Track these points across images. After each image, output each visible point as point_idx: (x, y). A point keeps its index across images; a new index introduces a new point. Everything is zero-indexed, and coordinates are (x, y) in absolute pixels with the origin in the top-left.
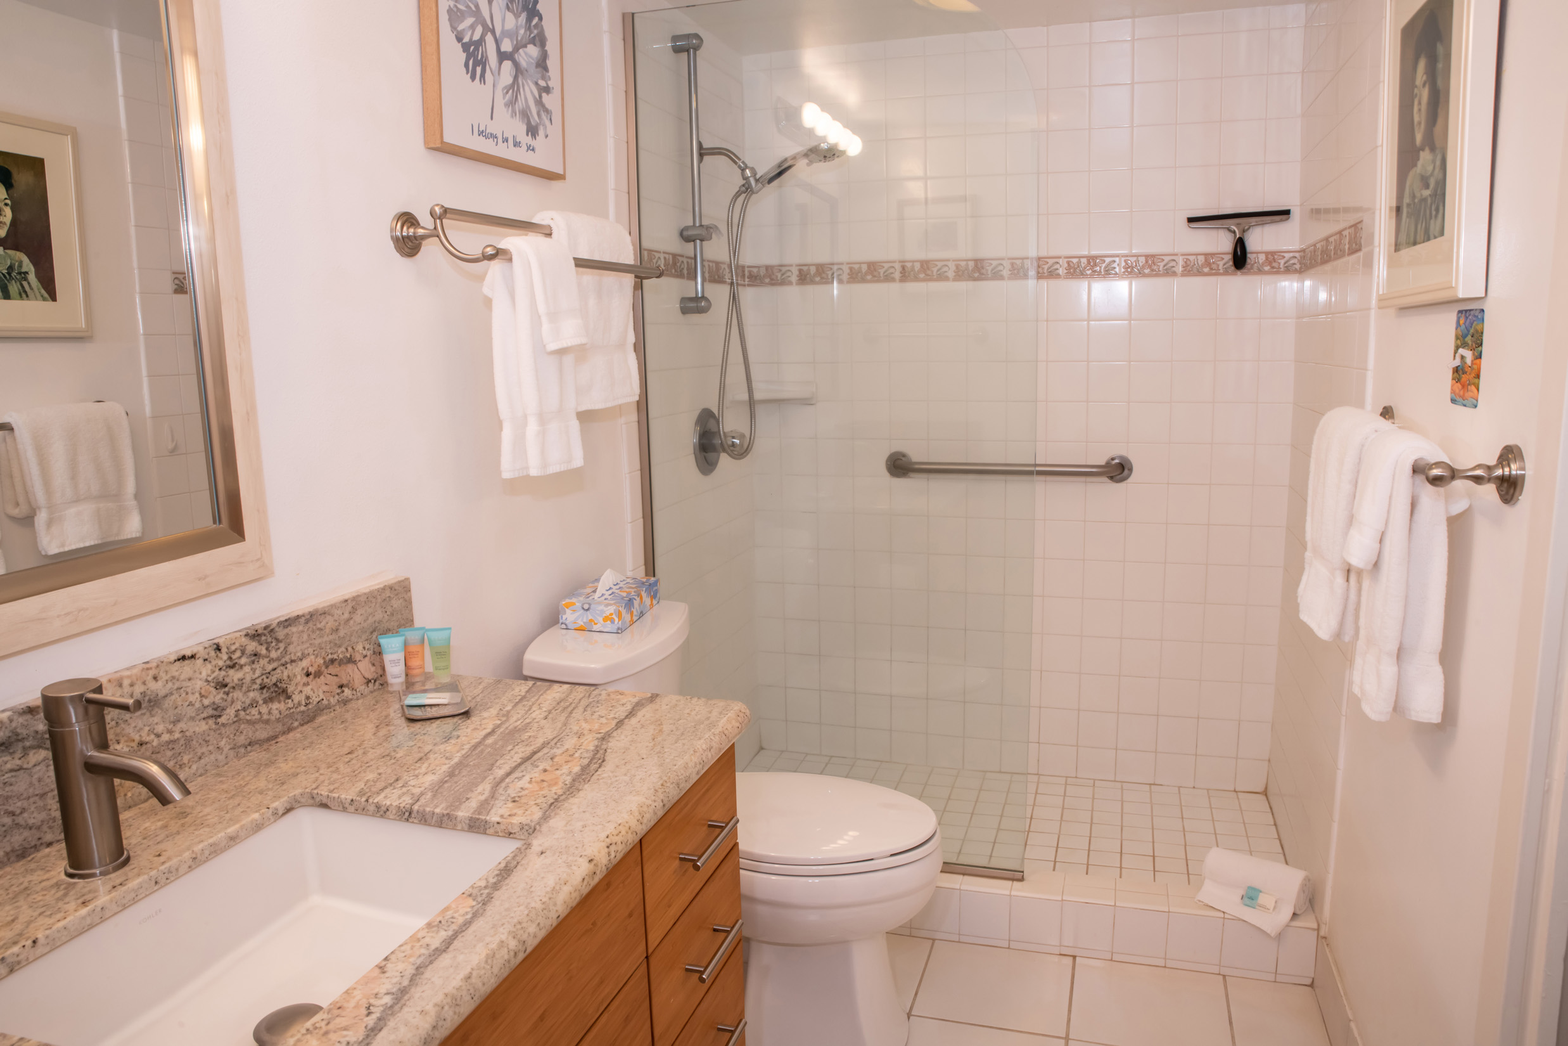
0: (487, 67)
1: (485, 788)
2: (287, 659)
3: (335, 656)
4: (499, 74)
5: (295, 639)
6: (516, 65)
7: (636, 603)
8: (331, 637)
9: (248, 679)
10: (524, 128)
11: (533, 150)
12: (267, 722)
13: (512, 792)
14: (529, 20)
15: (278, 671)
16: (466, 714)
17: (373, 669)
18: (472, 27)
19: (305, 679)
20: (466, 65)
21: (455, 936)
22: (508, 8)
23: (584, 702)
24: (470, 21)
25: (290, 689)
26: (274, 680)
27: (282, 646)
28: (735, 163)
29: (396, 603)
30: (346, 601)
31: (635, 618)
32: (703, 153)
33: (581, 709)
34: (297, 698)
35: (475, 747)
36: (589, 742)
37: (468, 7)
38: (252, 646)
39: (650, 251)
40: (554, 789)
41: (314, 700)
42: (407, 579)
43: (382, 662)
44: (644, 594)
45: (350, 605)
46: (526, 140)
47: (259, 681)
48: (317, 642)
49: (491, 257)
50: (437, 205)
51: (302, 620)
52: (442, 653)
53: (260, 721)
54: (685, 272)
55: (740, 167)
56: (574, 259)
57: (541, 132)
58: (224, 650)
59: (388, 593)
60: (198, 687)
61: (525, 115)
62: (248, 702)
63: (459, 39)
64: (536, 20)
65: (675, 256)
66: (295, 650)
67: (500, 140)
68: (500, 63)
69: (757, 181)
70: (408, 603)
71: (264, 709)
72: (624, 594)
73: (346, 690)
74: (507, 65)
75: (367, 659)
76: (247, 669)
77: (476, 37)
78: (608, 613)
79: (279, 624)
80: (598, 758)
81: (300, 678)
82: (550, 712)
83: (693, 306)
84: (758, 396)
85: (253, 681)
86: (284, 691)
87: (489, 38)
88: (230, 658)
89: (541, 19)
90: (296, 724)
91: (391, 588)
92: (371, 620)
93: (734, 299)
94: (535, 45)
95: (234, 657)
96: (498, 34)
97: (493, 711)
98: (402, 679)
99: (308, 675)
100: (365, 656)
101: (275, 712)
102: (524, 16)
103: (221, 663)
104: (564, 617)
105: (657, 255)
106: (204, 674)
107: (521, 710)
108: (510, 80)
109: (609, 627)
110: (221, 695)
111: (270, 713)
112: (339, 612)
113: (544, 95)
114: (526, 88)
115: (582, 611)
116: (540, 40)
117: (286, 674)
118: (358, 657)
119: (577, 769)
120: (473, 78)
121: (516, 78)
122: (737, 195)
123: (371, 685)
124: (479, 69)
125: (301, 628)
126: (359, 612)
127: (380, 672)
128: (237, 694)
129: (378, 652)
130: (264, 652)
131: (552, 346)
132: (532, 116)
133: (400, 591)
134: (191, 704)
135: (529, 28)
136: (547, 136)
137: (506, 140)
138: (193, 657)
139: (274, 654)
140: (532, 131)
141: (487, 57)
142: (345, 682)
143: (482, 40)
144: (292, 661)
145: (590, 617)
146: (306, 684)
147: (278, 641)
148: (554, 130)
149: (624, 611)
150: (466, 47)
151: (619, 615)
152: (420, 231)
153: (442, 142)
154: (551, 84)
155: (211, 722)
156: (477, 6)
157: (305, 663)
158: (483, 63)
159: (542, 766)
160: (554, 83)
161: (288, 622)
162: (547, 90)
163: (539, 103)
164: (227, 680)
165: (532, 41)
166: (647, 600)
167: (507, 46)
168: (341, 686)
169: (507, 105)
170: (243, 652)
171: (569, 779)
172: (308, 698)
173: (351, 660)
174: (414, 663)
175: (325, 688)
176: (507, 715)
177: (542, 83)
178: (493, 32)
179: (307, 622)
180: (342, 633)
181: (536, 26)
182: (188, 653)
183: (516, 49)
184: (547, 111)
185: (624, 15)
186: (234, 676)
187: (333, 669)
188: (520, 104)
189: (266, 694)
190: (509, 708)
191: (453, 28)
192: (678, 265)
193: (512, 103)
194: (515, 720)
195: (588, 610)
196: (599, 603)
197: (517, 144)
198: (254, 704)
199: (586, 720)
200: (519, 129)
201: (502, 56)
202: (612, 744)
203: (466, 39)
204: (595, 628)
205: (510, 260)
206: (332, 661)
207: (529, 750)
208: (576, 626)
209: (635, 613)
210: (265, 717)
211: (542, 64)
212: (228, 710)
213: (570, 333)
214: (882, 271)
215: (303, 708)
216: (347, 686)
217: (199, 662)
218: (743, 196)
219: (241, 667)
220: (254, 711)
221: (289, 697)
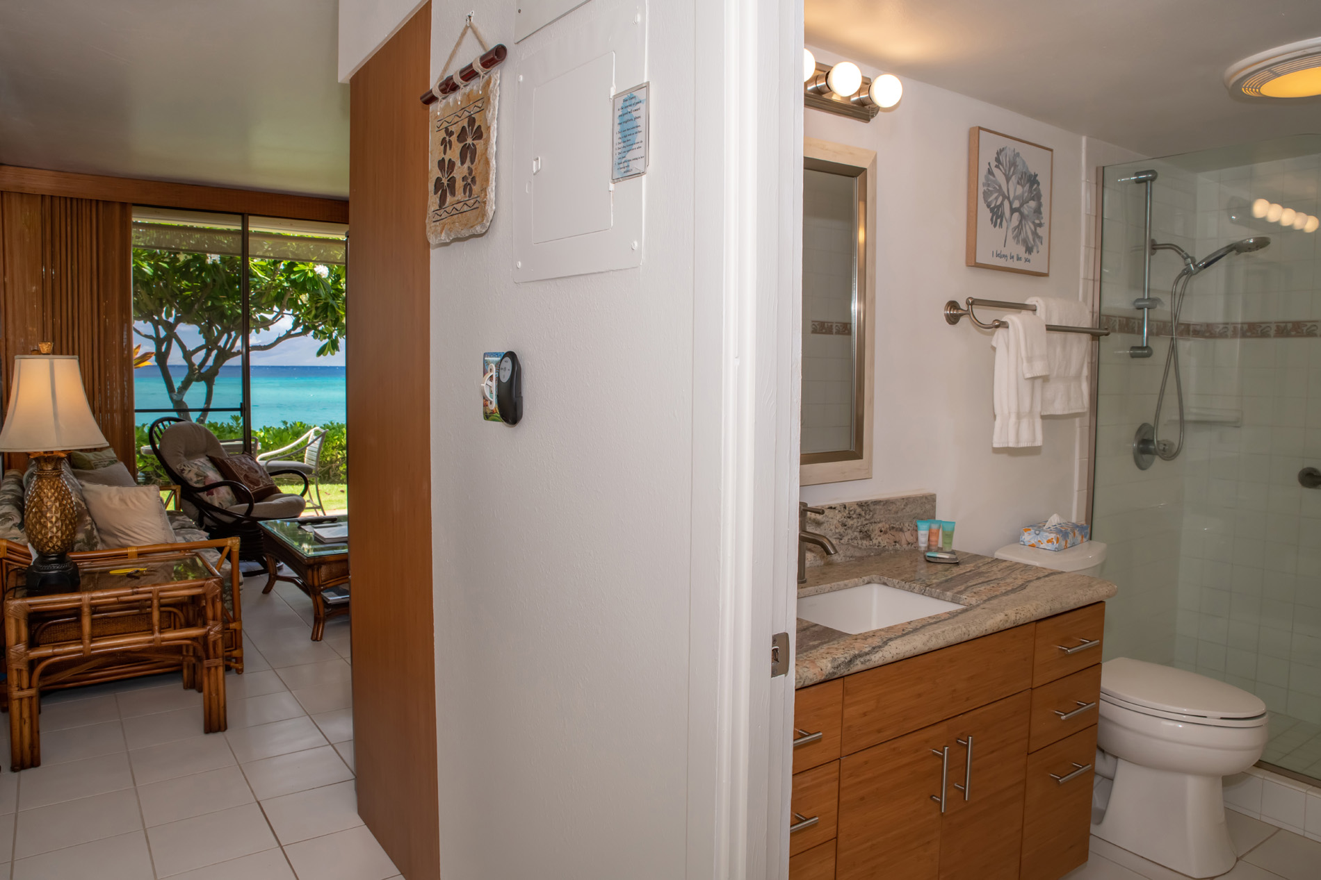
0: (1004, 219)
1: (963, 587)
2: (873, 520)
3: (894, 526)
4: (1011, 220)
5: (877, 512)
6: (1022, 215)
7: (1071, 536)
8: (894, 515)
9: (855, 525)
10: (1024, 249)
11: (1029, 261)
12: (860, 548)
13: (974, 590)
14: (1031, 187)
15: (868, 525)
16: (957, 564)
17: (912, 538)
18: (996, 199)
19: (879, 533)
20: (992, 220)
21: (940, 621)
22: (1018, 183)
23: (1022, 569)
24: (995, 195)
25: (872, 536)
26: (866, 529)
27: (871, 513)
28: (1180, 254)
29: (928, 507)
30: (903, 499)
31: (1068, 545)
32: (1155, 247)
33: (1020, 570)
34: (874, 541)
35: (960, 575)
36: (1020, 582)
37: (995, 188)
38: (859, 510)
39: (1108, 317)
40: (996, 593)
41: (882, 545)
42: (935, 495)
43: (917, 535)
44: (1077, 533)
45: (905, 501)
46: (1024, 255)
47: (859, 528)
48: (887, 516)
49: (997, 327)
50: (970, 298)
51: (882, 503)
52: (949, 536)
53: (857, 547)
54: (1136, 329)
55: (1183, 257)
56: (1046, 325)
57: (1035, 250)
58: (847, 509)
59: (924, 500)
60: (835, 523)
61: (1025, 242)
62: (854, 536)
63: (988, 206)
64: (1035, 186)
65: (1128, 319)
66: (877, 517)
67: (1009, 258)
68: (1012, 214)
69: (1195, 266)
70: (934, 507)
71: (860, 542)
72: (1063, 530)
73: (897, 544)
74: (1016, 215)
75: (910, 532)
76: (855, 520)
77: (999, 203)
78: (1050, 538)
79: (872, 502)
80: (1023, 587)
81: (877, 532)
82: (1002, 569)
83: (1141, 352)
84: (1187, 417)
85: (857, 527)
86: (870, 536)
87: (1006, 203)
88: (849, 513)
89: (1038, 184)
90: (872, 554)
91: (926, 498)
92: (914, 512)
93: (1173, 349)
94: (1034, 200)
95: (851, 513)
96: (1011, 198)
97: (972, 565)
98: (925, 545)
99: (881, 531)
100: (909, 530)
101: (864, 545)
102: (1028, 185)
103: (845, 515)
104: (1023, 537)
105: (1114, 319)
106: (838, 518)
107: (986, 567)
108: (1017, 223)
109: (1050, 546)
110: (843, 530)
111: (862, 545)
112: (899, 504)
113: (1038, 228)
114: (1027, 227)
115: (1034, 535)
116: (1037, 197)
117: (871, 527)
118: (905, 529)
119: (1010, 589)
120: (995, 226)
121: (1021, 222)
122: (1180, 277)
123: (909, 546)
124: (999, 221)
125: (881, 507)
126: (909, 506)
127: (915, 540)
128: (849, 531)
129: (916, 530)
130: (863, 514)
131: (1028, 376)
132: (1030, 242)
133: (930, 500)
134: (831, 530)
135: (1030, 191)
136: (1038, 252)
137: (1012, 257)
138: (835, 508)
139: (867, 517)
140: (1029, 250)
141: (1004, 213)
142: (897, 540)
143: (1002, 203)
144: (875, 523)
145: (1039, 539)
146: (880, 536)
147: (870, 511)
148: (1043, 248)
149: (1061, 539)
150: (992, 210)
151: (1058, 540)
152: (960, 312)
153: (976, 263)
154: (1042, 221)
155: (838, 540)
156: (1000, 186)
157: (880, 525)
158: (1001, 217)
159: (992, 585)
160: (1045, 220)
161: (876, 503)
162: (1040, 225)
163: (1035, 233)
164: (847, 523)
165: (1033, 199)
166: (1079, 538)
167: (1016, 204)
168: (895, 542)
169: (1014, 238)
170: (855, 512)
171: (1004, 591)
172: (879, 543)
173: (901, 530)
174: (933, 539)
175: (888, 540)
176: (979, 567)
177: (1037, 222)
178: (1008, 198)
179: (884, 505)
180: (899, 514)
181: (1035, 190)
182: (833, 506)
183: (1022, 205)
184: (1040, 238)
185: (1097, 168)
186: (850, 522)
187: (893, 532)
188: (1022, 236)
189: (861, 535)
190: (981, 565)
191: (986, 200)
192: (1131, 324)
193: (1016, 237)
194: (983, 569)
195: (1038, 534)
196: (1046, 531)
197: (1019, 259)
198: (855, 538)
199: (1020, 575)
200: (1020, 250)
201: (1013, 211)
202: (1032, 584)
203: (993, 206)
204: (1042, 546)
205: (1008, 327)
206: (893, 528)
207: (987, 580)
208: (1030, 544)
209: (1069, 541)
210: (860, 546)
211: (1038, 211)
212: (845, 538)
213: (1039, 369)
214: (1305, 329)
215: (876, 547)
216: (898, 542)
217: (837, 511)
218: (1185, 277)
219: (853, 519)
220: (856, 542)
221: (871, 540)
